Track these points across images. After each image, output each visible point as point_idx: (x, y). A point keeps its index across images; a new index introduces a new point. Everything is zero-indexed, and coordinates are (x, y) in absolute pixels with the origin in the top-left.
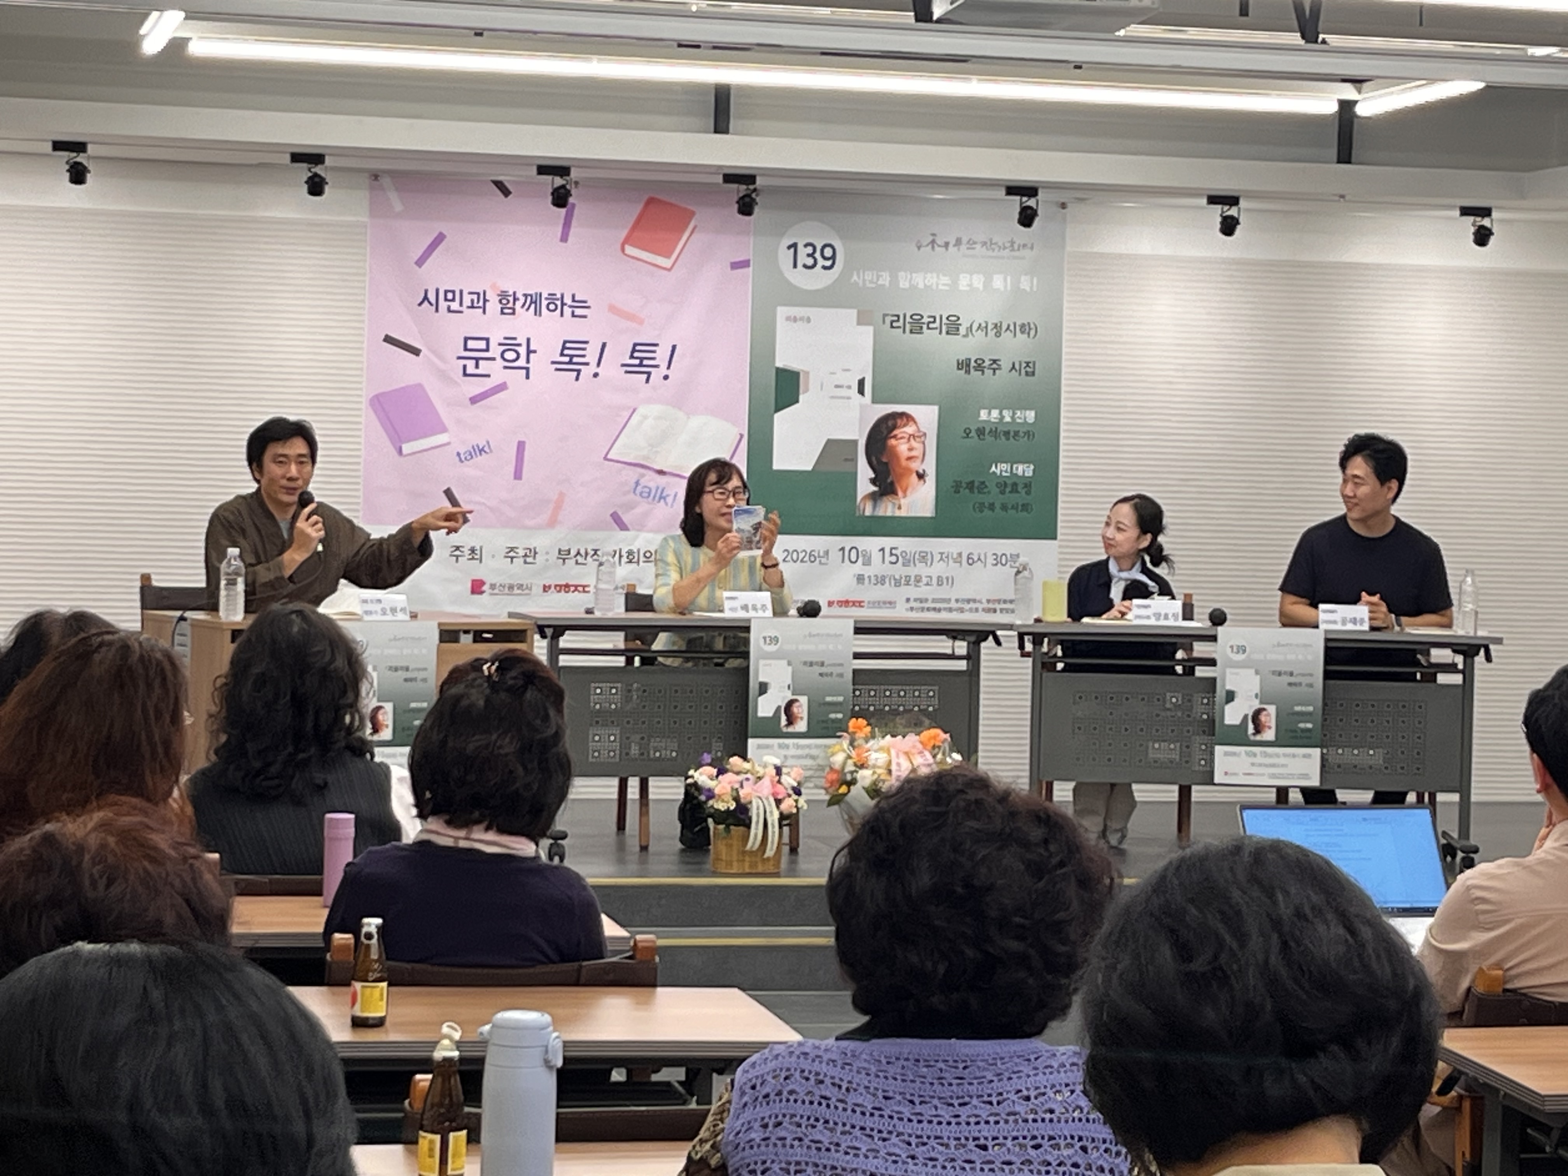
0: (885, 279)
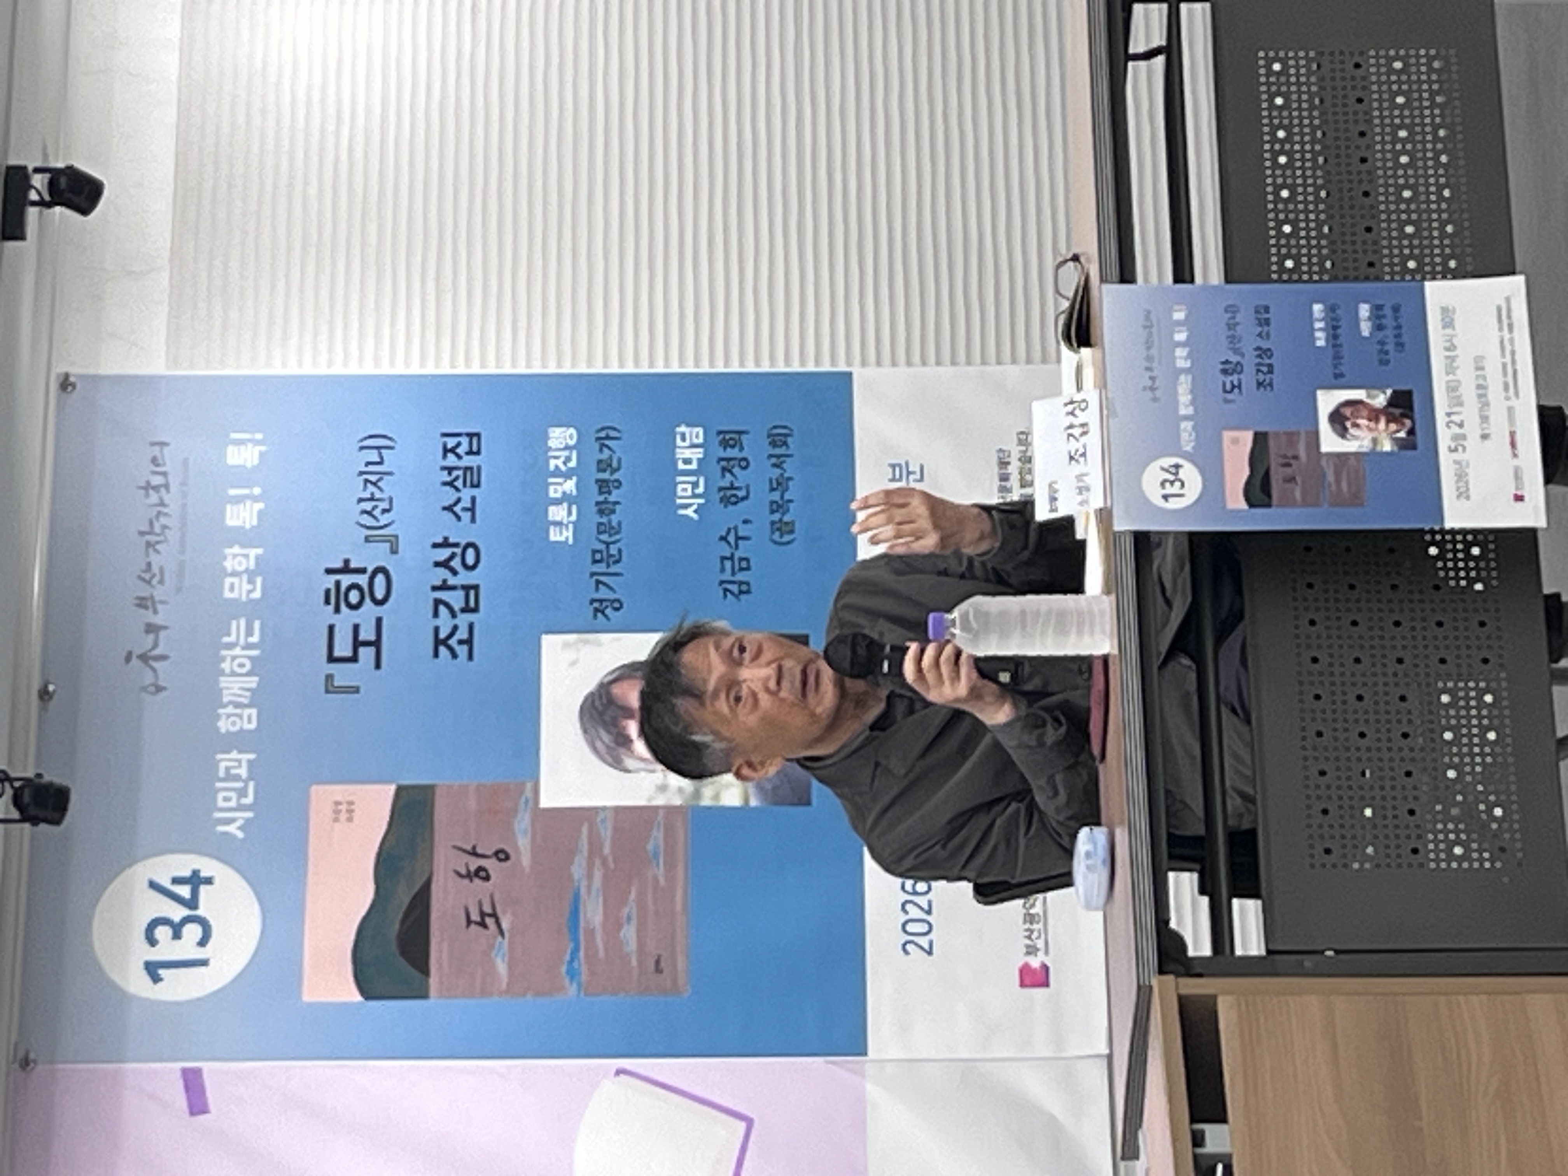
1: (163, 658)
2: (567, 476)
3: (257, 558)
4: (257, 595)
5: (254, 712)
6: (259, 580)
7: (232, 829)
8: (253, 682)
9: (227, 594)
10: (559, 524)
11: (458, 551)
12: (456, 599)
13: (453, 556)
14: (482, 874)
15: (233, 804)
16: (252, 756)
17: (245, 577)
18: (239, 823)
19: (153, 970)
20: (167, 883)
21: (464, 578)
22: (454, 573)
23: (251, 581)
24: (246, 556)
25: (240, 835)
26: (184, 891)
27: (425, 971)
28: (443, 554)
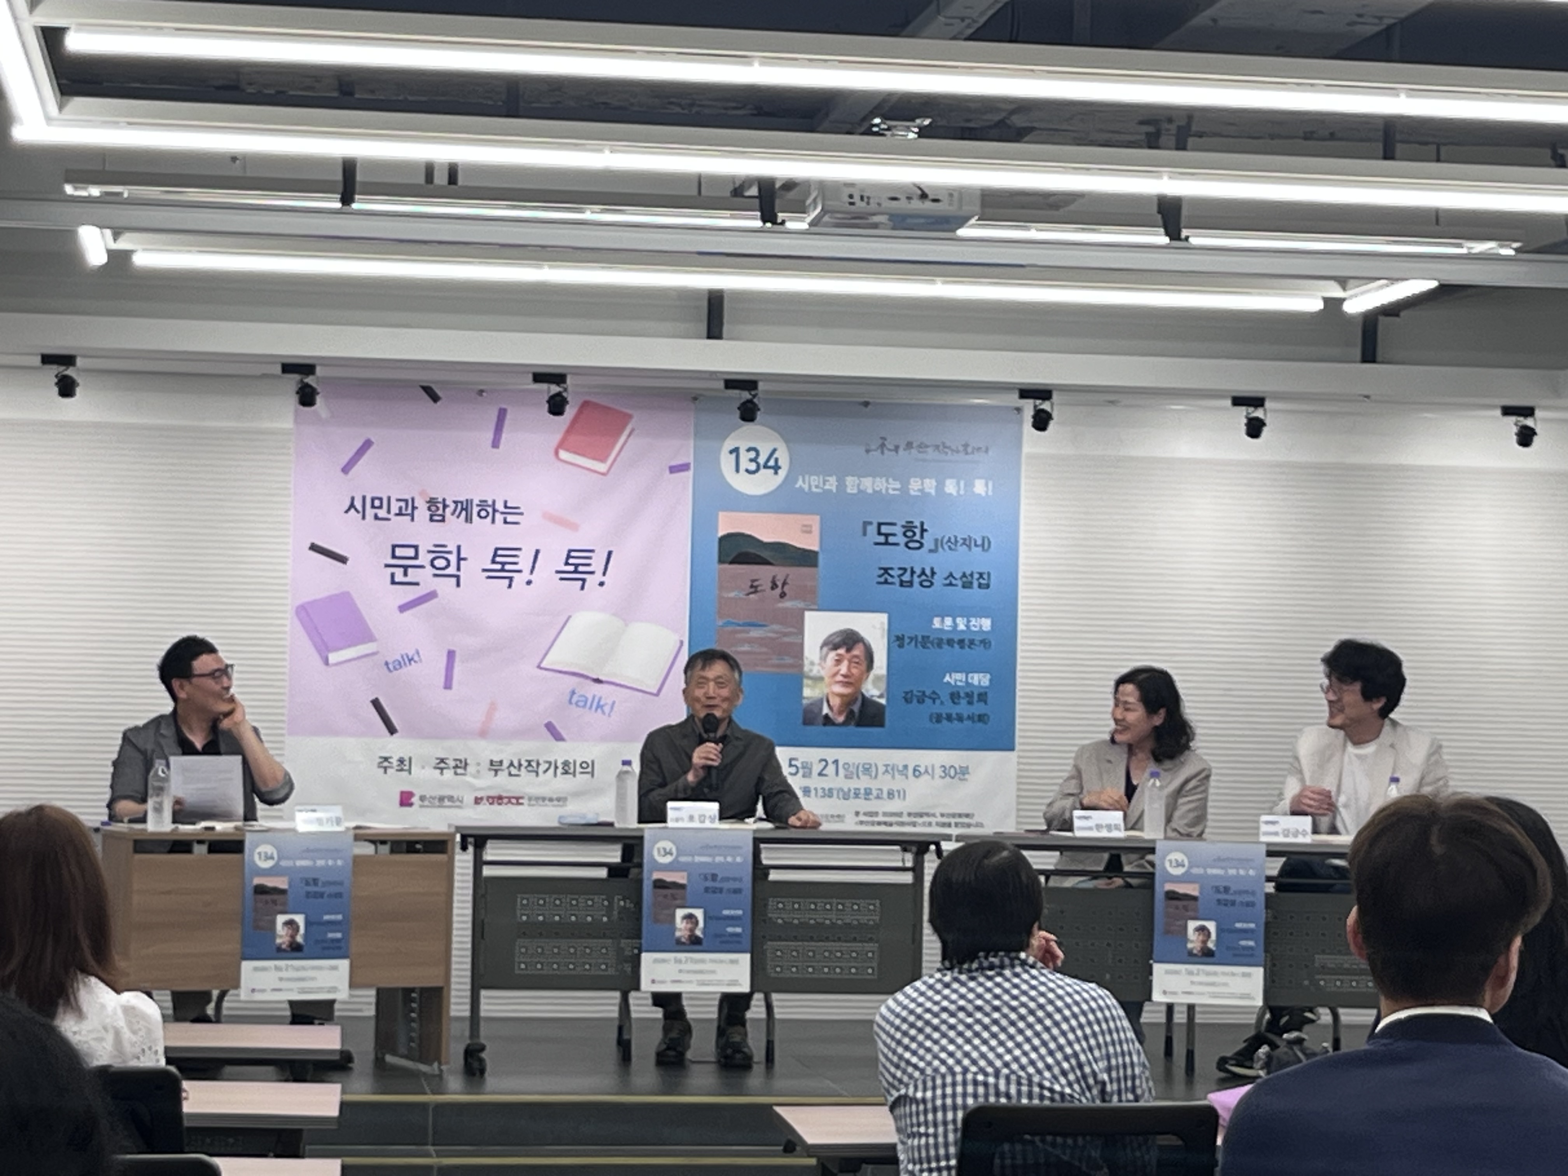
1: (882, 453)
2: (967, 626)
3: (929, 494)
4: (912, 493)
5: (855, 491)
6: (919, 494)
7: (800, 483)
8: (870, 491)
9: (912, 480)
10: (943, 621)
11: (930, 579)
12: (906, 577)
13: (926, 575)
14: (774, 586)
15: (812, 483)
16: (834, 490)
17: (920, 487)
18: (803, 486)
19: (735, 451)
20: (775, 456)
21: (916, 580)
22: (919, 576)
23: (919, 490)
24: (930, 488)
25: (797, 486)
26: (772, 463)
27: (731, 563)
28: (928, 572)
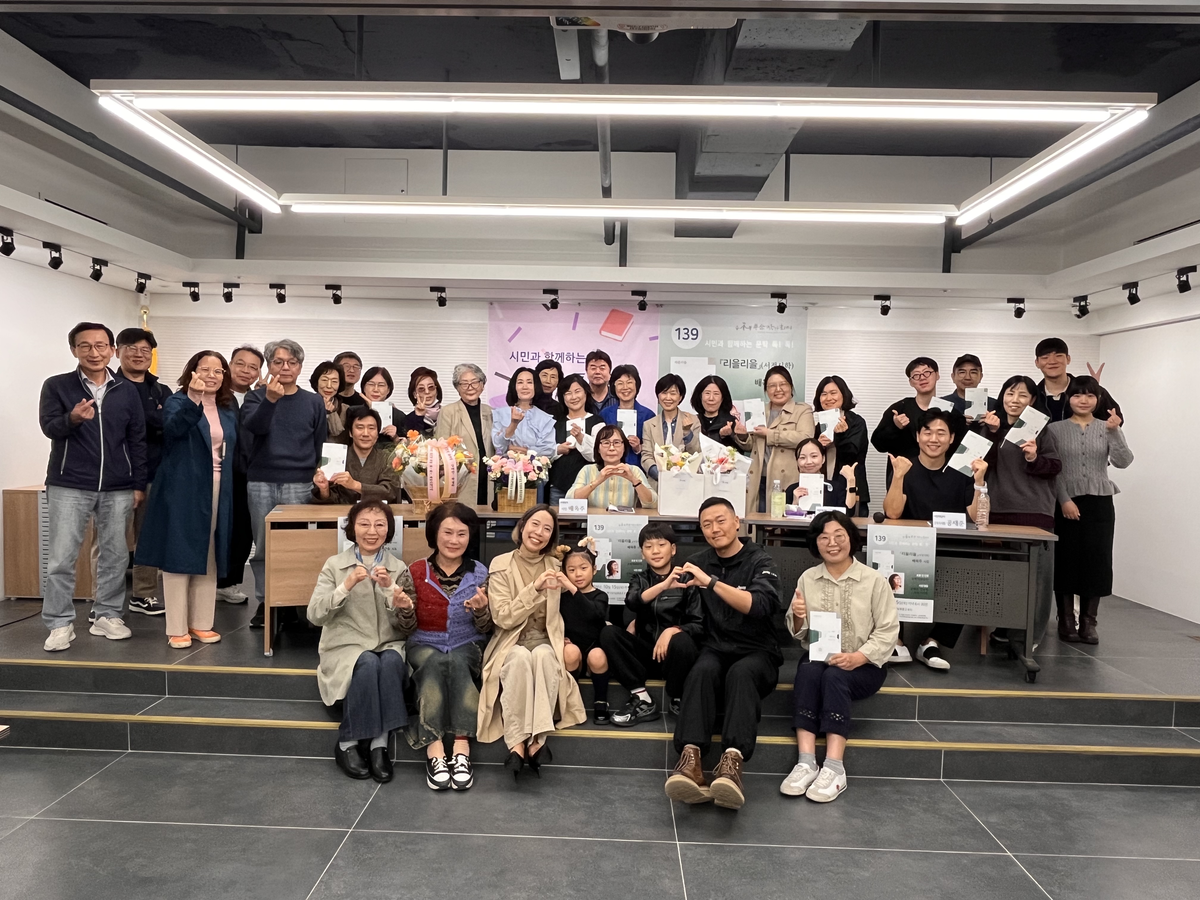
0: (721, 343)
